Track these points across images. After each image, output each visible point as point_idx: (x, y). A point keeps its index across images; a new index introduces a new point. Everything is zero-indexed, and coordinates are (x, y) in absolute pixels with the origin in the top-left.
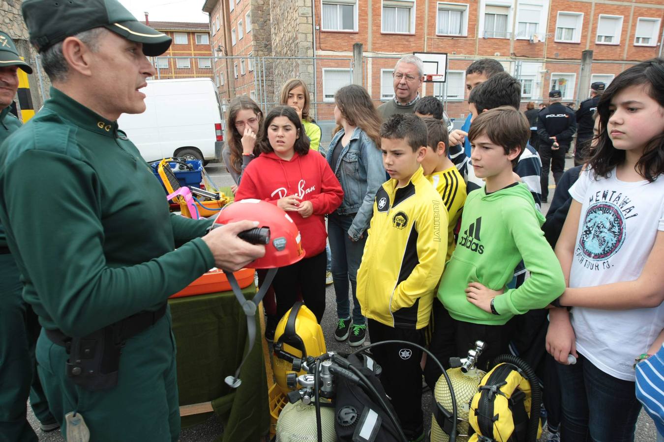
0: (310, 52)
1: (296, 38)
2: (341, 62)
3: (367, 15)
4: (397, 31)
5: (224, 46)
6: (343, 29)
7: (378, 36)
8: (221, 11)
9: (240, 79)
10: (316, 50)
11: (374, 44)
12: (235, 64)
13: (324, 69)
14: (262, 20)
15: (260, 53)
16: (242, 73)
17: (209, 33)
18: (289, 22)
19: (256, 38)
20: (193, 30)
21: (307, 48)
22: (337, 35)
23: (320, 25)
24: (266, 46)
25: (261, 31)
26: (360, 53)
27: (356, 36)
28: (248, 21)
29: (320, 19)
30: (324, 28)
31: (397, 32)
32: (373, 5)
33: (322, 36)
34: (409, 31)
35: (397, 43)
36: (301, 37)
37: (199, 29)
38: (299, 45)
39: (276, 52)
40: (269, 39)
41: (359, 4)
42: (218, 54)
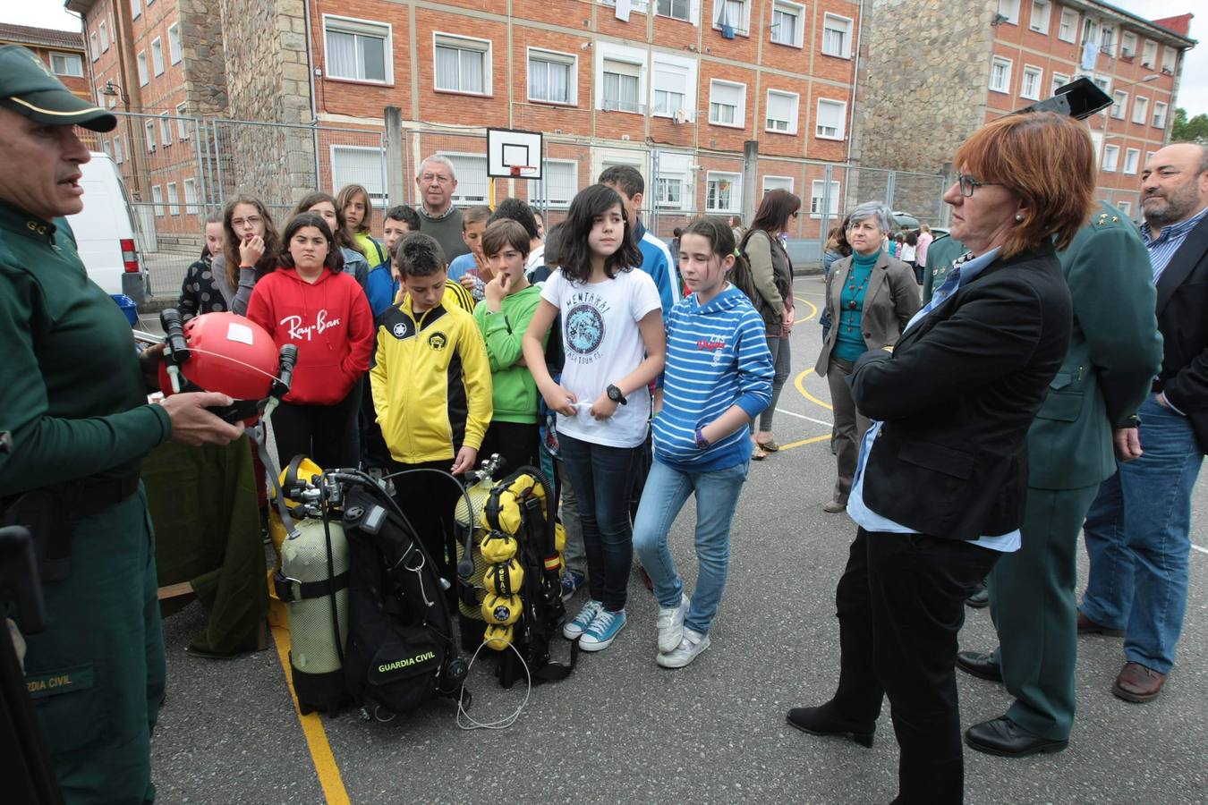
0: (306, 115)
1: (278, 87)
2: (364, 136)
3: (409, 57)
4: (463, 89)
5: (119, 83)
6: (367, 78)
7: (430, 94)
8: (111, 15)
9: (161, 156)
10: (317, 112)
11: (422, 108)
12: (148, 122)
13: (333, 147)
14: (205, 42)
15: (203, 106)
16: (165, 142)
17: (82, 55)
18: (261, 55)
19: (193, 76)
20: (44, 44)
21: (300, 108)
22: (356, 88)
23: (322, 67)
24: (215, 93)
25: (204, 64)
26: (397, 123)
27: (390, 93)
28: (174, 42)
29: (323, 57)
30: (330, 74)
31: (461, 91)
32: (418, 42)
33: (328, 87)
34: (483, 91)
35: (463, 108)
36: (286, 87)
37: (58, 44)
38: (284, 100)
39: (238, 109)
40: (220, 79)
41: (393, 38)
42: (107, 102)
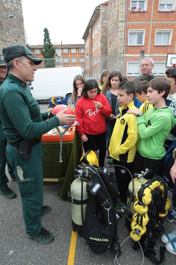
0: (122, 55)
1: (117, 49)
2: (135, 59)
3: (149, 38)
4: (162, 44)
5: (89, 53)
6: (138, 44)
7: (153, 47)
8: (89, 39)
9: (95, 67)
10: (125, 54)
11: (151, 50)
12: (93, 60)
13: (127, 62)
14: (105, 42)
15: (103, 56)
16: (96, 64)
17: (84, 48)
18: (114, 42)
19: (102, 49)
20: (78, 47)
21: (121, 53)
22: (134, 47)
23: (127, 43)
24: (106, 52)
25: (104, 46)
26: (143, 55)
27: (143, 47)
28: (99, 42)
29: (128, 40)
30: (129, 44)
31: (162, 45)
32: (152, 33)
33: (128, 48)
34: (168, 44)
35: (161, 50)
36: (119, 48)
37: (80, 47)
38: (118, 52)
39: (109, 55)
40: (107, 50)
41: (146, 33)
42: (87, 57)
